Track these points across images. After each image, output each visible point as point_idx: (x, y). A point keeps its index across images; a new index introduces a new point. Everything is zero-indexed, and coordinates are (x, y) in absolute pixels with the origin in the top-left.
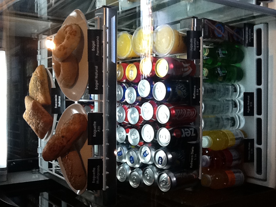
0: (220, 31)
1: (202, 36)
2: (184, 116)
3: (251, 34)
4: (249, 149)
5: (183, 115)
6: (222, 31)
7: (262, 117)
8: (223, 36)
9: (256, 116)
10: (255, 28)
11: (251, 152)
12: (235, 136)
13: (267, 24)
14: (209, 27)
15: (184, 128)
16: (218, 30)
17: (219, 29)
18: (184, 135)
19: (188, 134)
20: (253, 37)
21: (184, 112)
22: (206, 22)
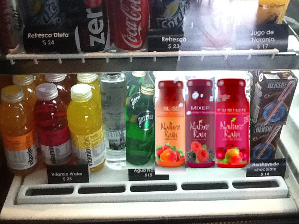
0: (273, 114)
1: (279, 52)
2: (127, 15)
3: (267, 172)
4: (72, 174)
5: (129, 13)
6: (273, 118)
7: (128, 192)
8: (264, 121)
9: (129, 184)
10: (279, 179)
11: (66, 177)
12: (93, 150)
13: (288, 196)
14: (281, 90)
15: (104, 18)
16: (276, 110)
17: (277, 113)
18: (90, 15)
19: (93, 27)
20: (264, 176)
21: (135, 15)
22: (292, 84)
